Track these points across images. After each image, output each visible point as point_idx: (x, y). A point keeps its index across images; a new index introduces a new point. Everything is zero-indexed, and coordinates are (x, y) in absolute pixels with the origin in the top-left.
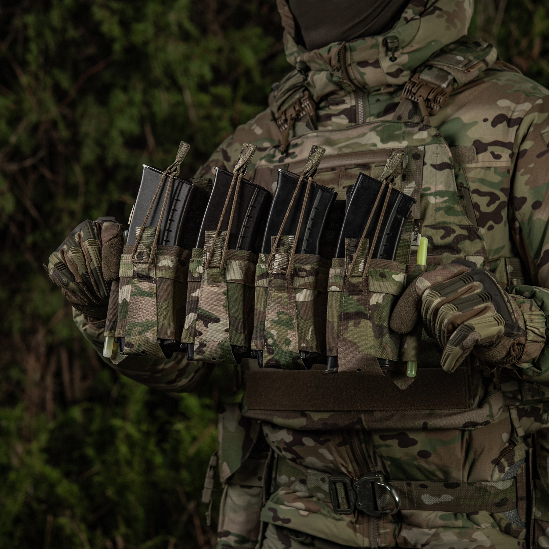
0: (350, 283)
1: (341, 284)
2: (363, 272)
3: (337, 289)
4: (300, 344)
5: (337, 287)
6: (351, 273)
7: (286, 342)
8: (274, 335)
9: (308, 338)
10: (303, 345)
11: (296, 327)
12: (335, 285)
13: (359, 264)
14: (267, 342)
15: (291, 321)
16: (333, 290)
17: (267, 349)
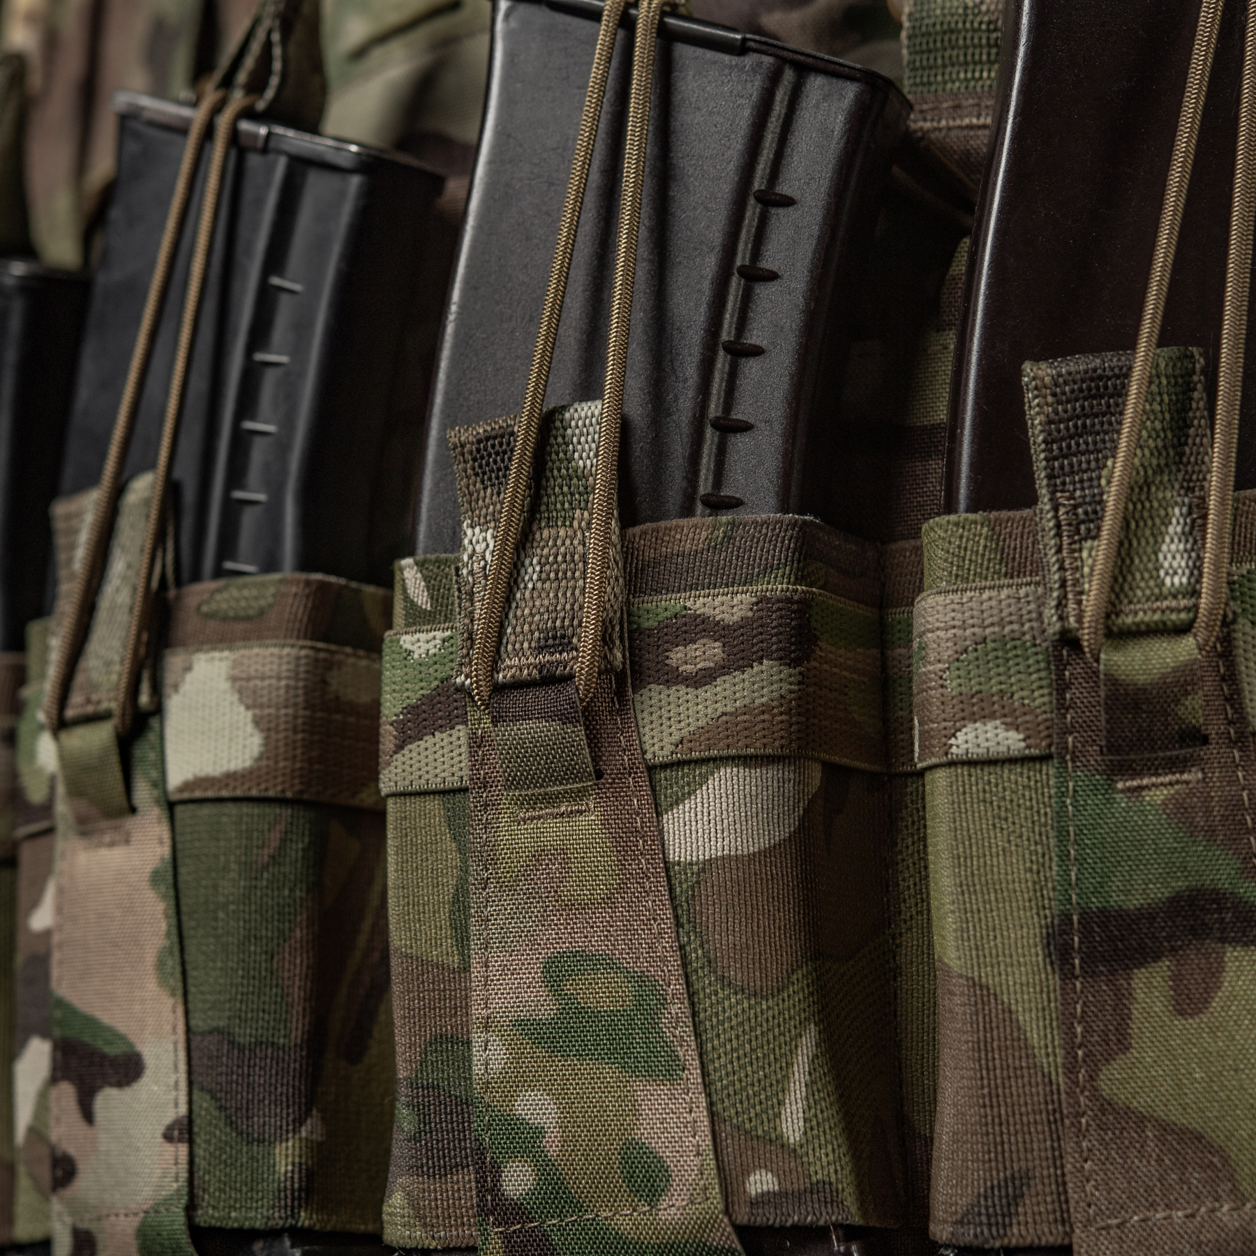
0: (1113, 681)
1: (1041, 699)
2: (1196, 593)
3: (1010, 741)
4: (729, 1182)
5: (1008, 727)
6: (1111, 609)
7: (630, 1178)
8: (539, 1132)
9: (792, 1125)
10: (761, 1182)
11: (688, 1053)
12: (992, 716)
13: (1158, 537)
14: (495, 1189)
15: (653, 1017)
16: (976, 752)
17: (507, 1237)
